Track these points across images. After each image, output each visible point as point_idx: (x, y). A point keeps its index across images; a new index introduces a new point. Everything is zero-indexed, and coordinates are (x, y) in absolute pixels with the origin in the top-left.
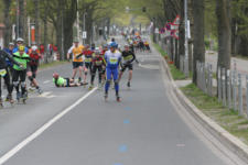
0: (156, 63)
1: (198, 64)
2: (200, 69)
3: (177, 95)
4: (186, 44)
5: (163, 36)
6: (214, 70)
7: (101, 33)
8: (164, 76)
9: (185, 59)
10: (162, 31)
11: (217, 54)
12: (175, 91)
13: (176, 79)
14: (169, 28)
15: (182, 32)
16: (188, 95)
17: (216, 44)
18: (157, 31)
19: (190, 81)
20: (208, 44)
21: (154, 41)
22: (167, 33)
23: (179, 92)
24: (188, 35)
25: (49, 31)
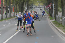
1: (56, 15)
2: (57, 17)
4: (53, 10)
5: (47, 8)
8: (48, 19)
9: (53, 14)
11: (61, 13)
13: (51, 19)
14: (49, 6)
15: (52, 7)
16: (54, 23)
17: (61, 10)
19: (54, 20)
20: (59, 10)
21: (45, 10)
22: (48, 8)
23: (52, 23)
24: (54, 8)
25: (17, 8)
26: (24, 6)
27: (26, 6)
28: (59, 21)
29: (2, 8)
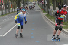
0: (39, 10)
1: (49, 9)
2: (49, 11)
3: (45, 17)
4: (46, 5)
6: (52, 10)
7: (26, 4)
8: (41, 13)
9: (46, 8)
10: (40, 2)
11: (53, 7)
12: (44, 16)
13: (44, 13)
14: (42, 2)
15: (45, 2)
16: (47, 16)
17: (52, 5)
18: (39, 3)
19: (47, 13)
20: (51, 5)
21: (39, 5)
22: (41, 3)
23: (45, 16)
24: (46, 3)
26: (21, 3)
27: (22, 3)
28: (51, 14)
29: (2, 6)
